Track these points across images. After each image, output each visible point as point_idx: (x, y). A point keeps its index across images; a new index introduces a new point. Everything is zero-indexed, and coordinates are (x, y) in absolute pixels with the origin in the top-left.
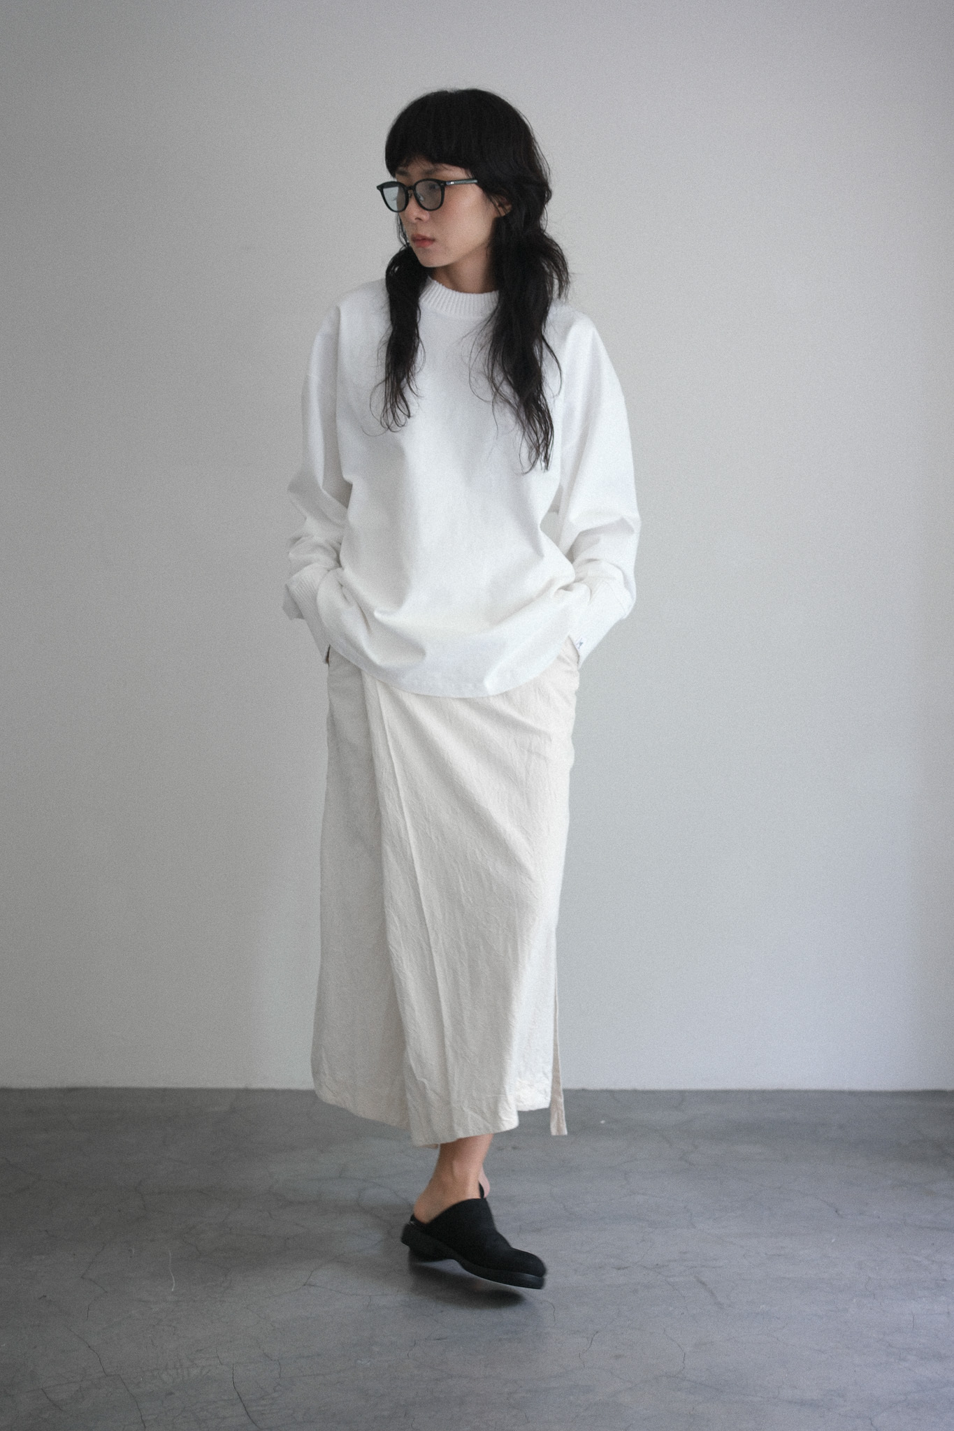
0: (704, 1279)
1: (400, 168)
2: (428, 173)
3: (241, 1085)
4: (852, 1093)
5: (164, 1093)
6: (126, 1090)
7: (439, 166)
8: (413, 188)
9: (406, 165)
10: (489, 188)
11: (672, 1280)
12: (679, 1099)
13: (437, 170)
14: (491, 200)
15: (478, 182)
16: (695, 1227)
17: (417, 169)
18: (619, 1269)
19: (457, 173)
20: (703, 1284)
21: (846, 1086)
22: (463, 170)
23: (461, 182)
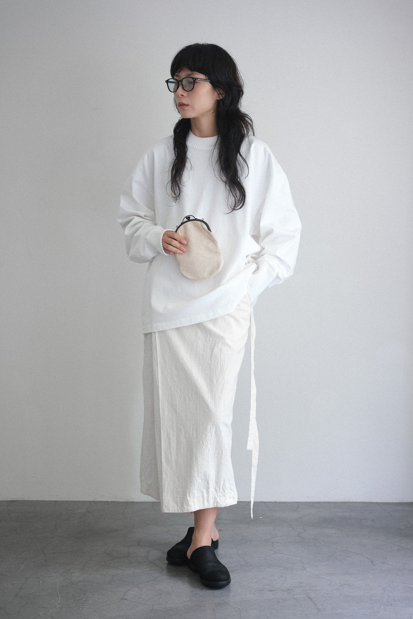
0: (311, 597)
1: (177, 74)
2: (189, 75)
3: (92, 500)
4: (377, 504)
5: (56, 503)
6: (38, 501)
7: (194, 72)
8: (181, 81)
9: (179, 72)
10: (215, 85)
11: (295, 596)
12: (297, 506)
13: (193, 74)
14: (215, 90)
15: (211, 82)
16: (305, 570)
17: (183, 74)
18: (270, 591)
19: (201, 76)
20: (310, 598)
21: (374, 501)
22: (204, 76)
23: (203, 80)
